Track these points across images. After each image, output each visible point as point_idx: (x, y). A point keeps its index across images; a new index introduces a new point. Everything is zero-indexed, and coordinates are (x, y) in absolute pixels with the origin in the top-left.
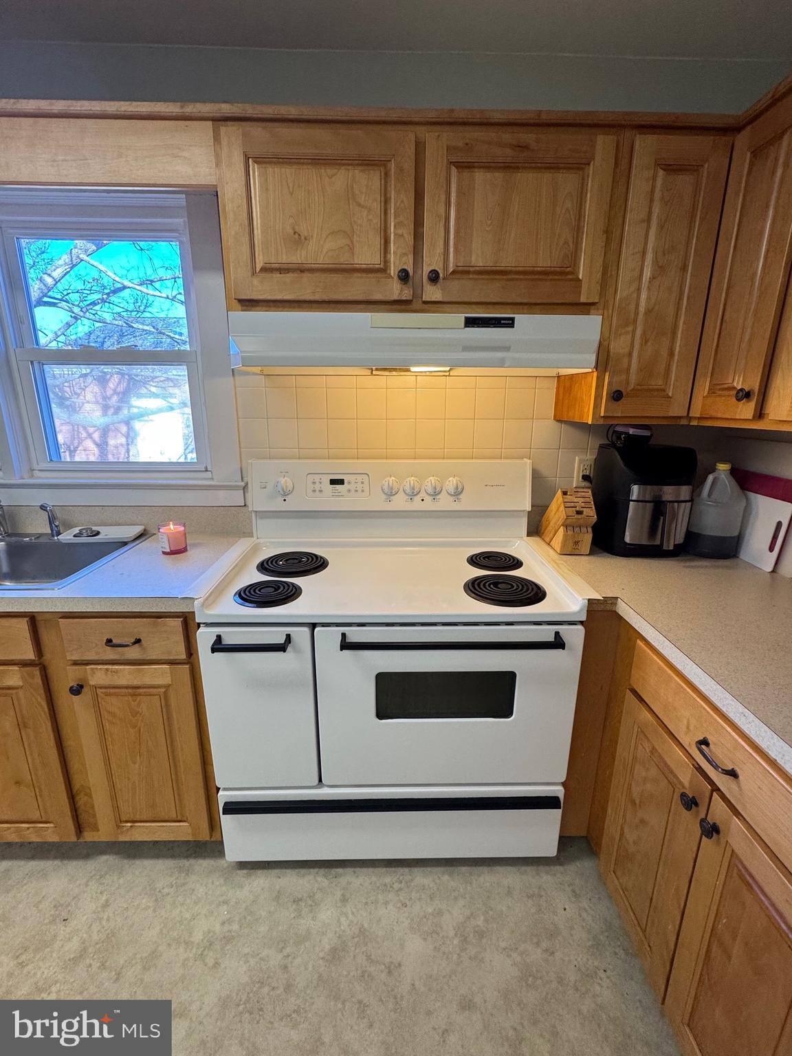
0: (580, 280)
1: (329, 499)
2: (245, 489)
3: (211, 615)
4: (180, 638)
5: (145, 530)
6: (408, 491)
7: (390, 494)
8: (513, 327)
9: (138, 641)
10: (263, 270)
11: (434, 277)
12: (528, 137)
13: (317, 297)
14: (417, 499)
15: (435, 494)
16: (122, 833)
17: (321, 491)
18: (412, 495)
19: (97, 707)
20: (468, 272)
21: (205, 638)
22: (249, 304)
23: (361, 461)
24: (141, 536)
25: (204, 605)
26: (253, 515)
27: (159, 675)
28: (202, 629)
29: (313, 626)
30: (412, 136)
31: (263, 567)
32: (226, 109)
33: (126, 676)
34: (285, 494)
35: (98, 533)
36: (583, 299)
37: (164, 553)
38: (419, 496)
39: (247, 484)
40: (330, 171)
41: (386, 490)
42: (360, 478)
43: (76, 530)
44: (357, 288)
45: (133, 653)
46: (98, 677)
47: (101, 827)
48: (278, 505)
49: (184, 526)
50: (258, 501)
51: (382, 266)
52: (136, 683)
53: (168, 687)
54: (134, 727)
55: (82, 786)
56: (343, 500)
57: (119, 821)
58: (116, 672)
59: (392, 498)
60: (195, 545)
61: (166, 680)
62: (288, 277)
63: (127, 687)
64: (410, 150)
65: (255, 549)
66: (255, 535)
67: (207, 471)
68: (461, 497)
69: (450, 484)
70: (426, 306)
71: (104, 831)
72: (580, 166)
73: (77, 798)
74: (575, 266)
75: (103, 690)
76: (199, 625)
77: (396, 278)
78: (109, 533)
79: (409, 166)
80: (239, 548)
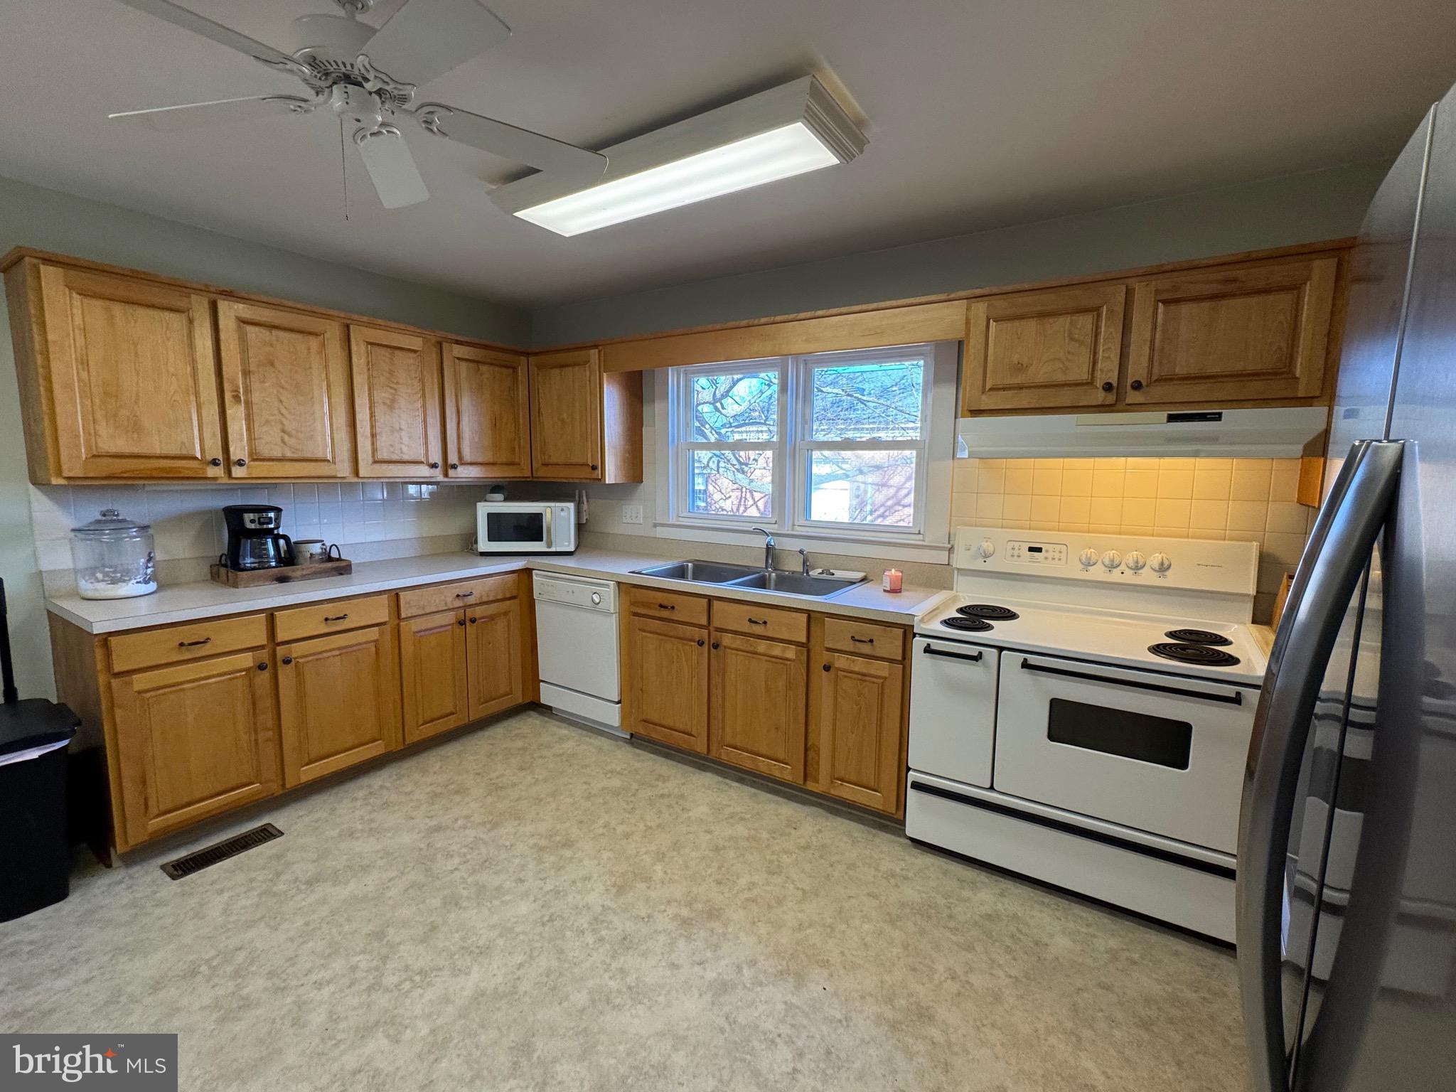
0: (1296, 378)
1: (1028, 565)
2: (951, 550)
3: (925, 629)
4: (899, 643)
5: (866, 576)
6: (1107, 562)
7: (1088, 564)
8: (1220, 420)
9: (871, 641)
10: (991, 389)
11: (1137, 386)
12: (1238, 273)
13: (1032, 406)
14: (1116, 571)
15: (1137, 568)
16: (834, 787)
17: (1019, 556)
18: (1112, 566)
19: (836, 682)
20: (1171, 380)
21: (918, 644)
22: (976, 413)
23: (1061, 533)
24: (863, 580)
25: (922, 620)
26: (956, 572)
27: (881, 669)
28: (917, 638)
29: (1001, 649)
30: (1124, 288)
31: (961, 610)
32: (978, 292)
33: (859, 665)
34: (986, 556)
35: (833, 574)
36: (1300, 395)
37: (885, 591)
38: (1118, 568)
39: (952, 547)
40: (1051, 320)
41: (1084, 560)
42: (1058, 548)
43: (820, 570)
44: (1066, 397)
45: (866, 649)
46: (841, 662)
47: (821, 781)
48: (979, 565)
49: (902, 572)
50: (960, 560)
51: (1089, 381)
52: (864, 671)
53: (885, 678)
54: (857, 705)
55: (814, 744)
56: (1037, 565)
57: (834, 778)
58: (854, 661)
59: (1089, 568)
60: (907, 590)
61: (885, 673)
62: (1010, 393)
63: (858, 674)
64: (1121, 298)
65: (955, 599)
66: (955, 588)
67: (919, 533)
68: (1167, 573)
69: (1155, 560)
70: (1129, 407)
71: (820, 785)
72: (1296, 287)
73: (809, 752)
74: (1290, 366)
75: (842, 673)
76: (914, 635)
77: (1101, 388)
78: (840, 574)
79: (1120, 309)
80: (938, 598)
